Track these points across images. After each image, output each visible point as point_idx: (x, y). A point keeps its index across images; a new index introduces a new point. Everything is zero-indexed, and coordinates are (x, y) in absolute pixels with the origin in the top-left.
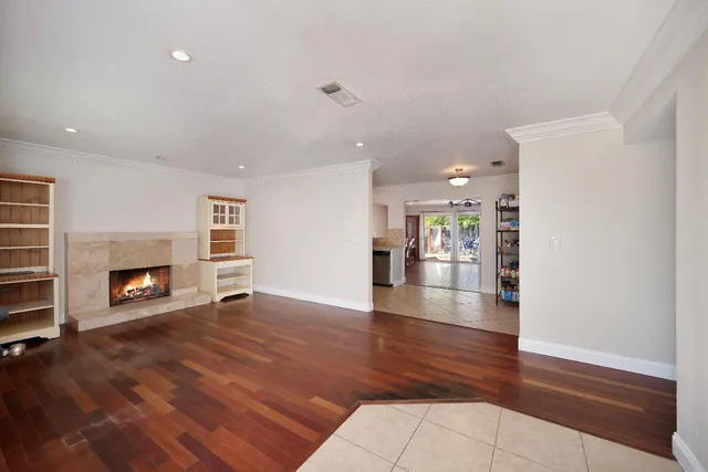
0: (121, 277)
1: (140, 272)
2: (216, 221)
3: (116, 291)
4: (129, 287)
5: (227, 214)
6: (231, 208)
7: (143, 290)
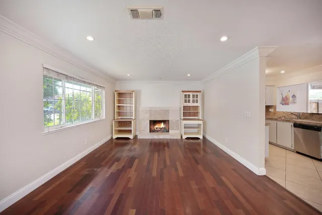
0: (153, 123)
1: (160, 122)
2: (186, 102)
3: (152, 127)
4: (156, 127)
5: (191, 99)
6: (193, 96)
7: (161, 129)
